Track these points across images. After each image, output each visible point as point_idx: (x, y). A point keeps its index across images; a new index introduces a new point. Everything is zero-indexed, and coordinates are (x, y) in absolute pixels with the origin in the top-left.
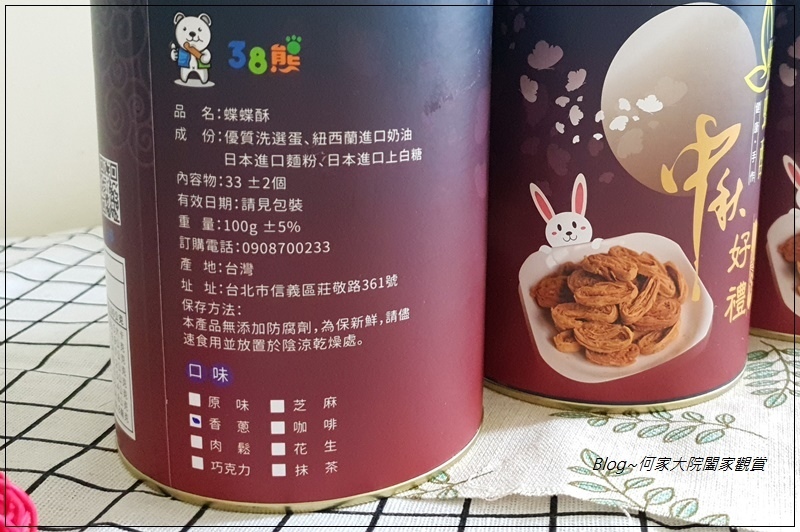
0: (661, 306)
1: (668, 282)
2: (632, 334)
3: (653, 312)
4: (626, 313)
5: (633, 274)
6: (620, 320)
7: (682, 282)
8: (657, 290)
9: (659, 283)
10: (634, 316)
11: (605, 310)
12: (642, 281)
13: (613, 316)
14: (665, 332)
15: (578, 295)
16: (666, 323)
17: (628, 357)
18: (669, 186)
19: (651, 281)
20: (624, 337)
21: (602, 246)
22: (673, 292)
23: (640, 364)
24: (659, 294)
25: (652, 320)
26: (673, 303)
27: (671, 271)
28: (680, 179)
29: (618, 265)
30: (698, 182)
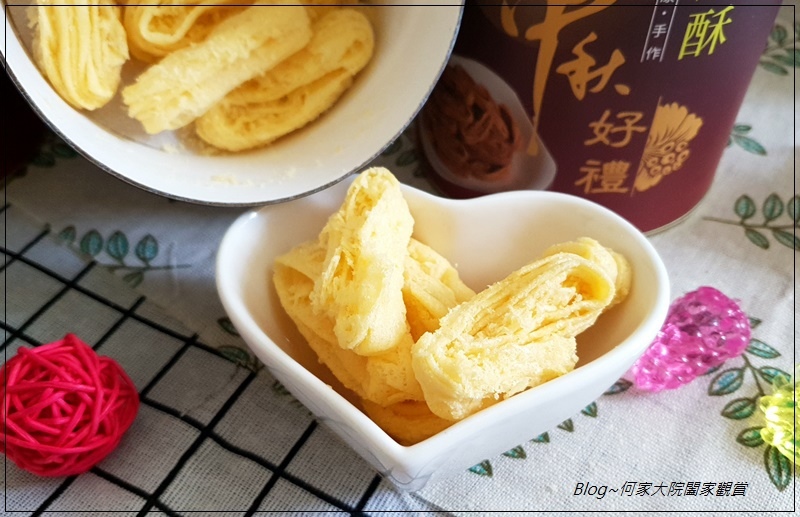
2: (467, 154)
7: (517, 132)
8: (490, 127)
10: (470, 139)
13: (454, 129)
22: (506, 135)
26: (505, 146)
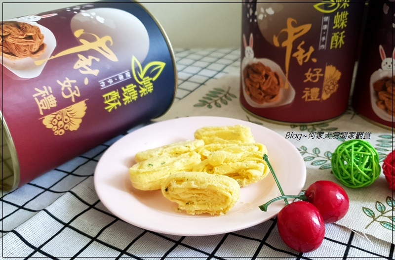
0: (273, 87)
1: (275, 79)
3: (270, 88)
4: (262, 86)
5: (264, 73)
6: (260, 88)
9: (272, 79)
11: (256, 83)
12: (266, 76)
14: (273, 96)
15: (250, 76)
16: (274, 94)
17: (261, 101)
18: (276, 44)
19: (269, 77)
20: (261, 94)
21: (256, 61)
23: (265, 105)
24: (272, 83)
25: (269, 91)
27: (276, 75)
28: (281, 41)
29: (260, 69)
30: (288, 44)
